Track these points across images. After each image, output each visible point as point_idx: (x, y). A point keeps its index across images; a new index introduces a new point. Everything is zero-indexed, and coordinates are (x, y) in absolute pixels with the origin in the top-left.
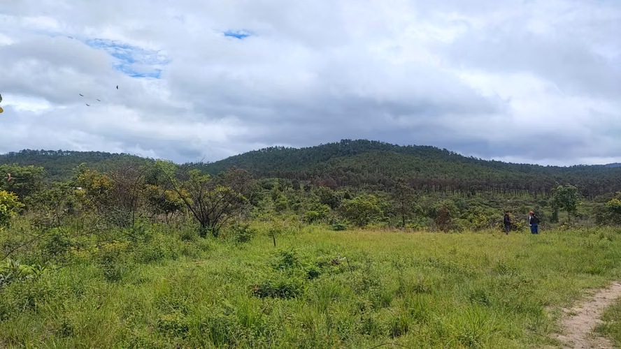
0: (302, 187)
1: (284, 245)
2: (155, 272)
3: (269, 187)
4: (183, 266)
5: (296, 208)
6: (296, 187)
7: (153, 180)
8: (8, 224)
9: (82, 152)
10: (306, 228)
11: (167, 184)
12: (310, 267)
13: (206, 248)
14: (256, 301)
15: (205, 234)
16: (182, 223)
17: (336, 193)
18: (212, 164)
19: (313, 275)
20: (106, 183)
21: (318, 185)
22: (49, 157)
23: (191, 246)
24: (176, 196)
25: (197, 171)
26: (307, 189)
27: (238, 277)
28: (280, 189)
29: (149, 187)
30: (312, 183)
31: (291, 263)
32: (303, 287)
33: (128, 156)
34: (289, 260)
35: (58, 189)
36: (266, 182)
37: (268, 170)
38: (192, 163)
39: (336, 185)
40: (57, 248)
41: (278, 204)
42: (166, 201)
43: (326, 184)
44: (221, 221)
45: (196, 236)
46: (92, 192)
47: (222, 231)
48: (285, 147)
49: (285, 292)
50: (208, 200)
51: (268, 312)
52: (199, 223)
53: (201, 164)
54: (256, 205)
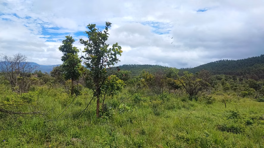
0: (238, 79)
1: (231, 107)
2: (172, 113)
3: (220, 79)
4: (184, 113)
5: (235, 90)
6: (235, 79)
7: (169, 76)
8: (121, 91)
9: (142, 65)
10: (242, 100)
11: (175, 77)
12: (247, 119)
13: (192, 106)
14: (220, 132)
15: (192, 99)
16: (181, 94)
17: (258, 83)
18: (193, 69)
19: (248, 123)
20: (152, 77)
21: (247, 78)
22: (131, 67)
23: (186, 104)
24: (179, 82)
25: (187, 72)
26: (241, 80)
27: (209, 120)
28: (226, 80)
29: (168, 79)
30: (243, 77)
31: (236, 116)
32: (244, 129)
33: (158, 66)
34: (235, 115)
35: (135, 79)
36: (219, 76)
37: (219, 71)
38: (184, 68)
39: (258, 78)
40: (137, 101)
41: (225, 87)
42: (175, 84)
43: (252, 78)
44: (198, 94)
45: (188, 100)
46: (147, 80)
47: (199, 98)
48: (228, 60)
49: (234, 130)
50: (192, 84)
51: (226, 138)
52: (189, 94)
53: (188, 69)
54: (213, 87)
